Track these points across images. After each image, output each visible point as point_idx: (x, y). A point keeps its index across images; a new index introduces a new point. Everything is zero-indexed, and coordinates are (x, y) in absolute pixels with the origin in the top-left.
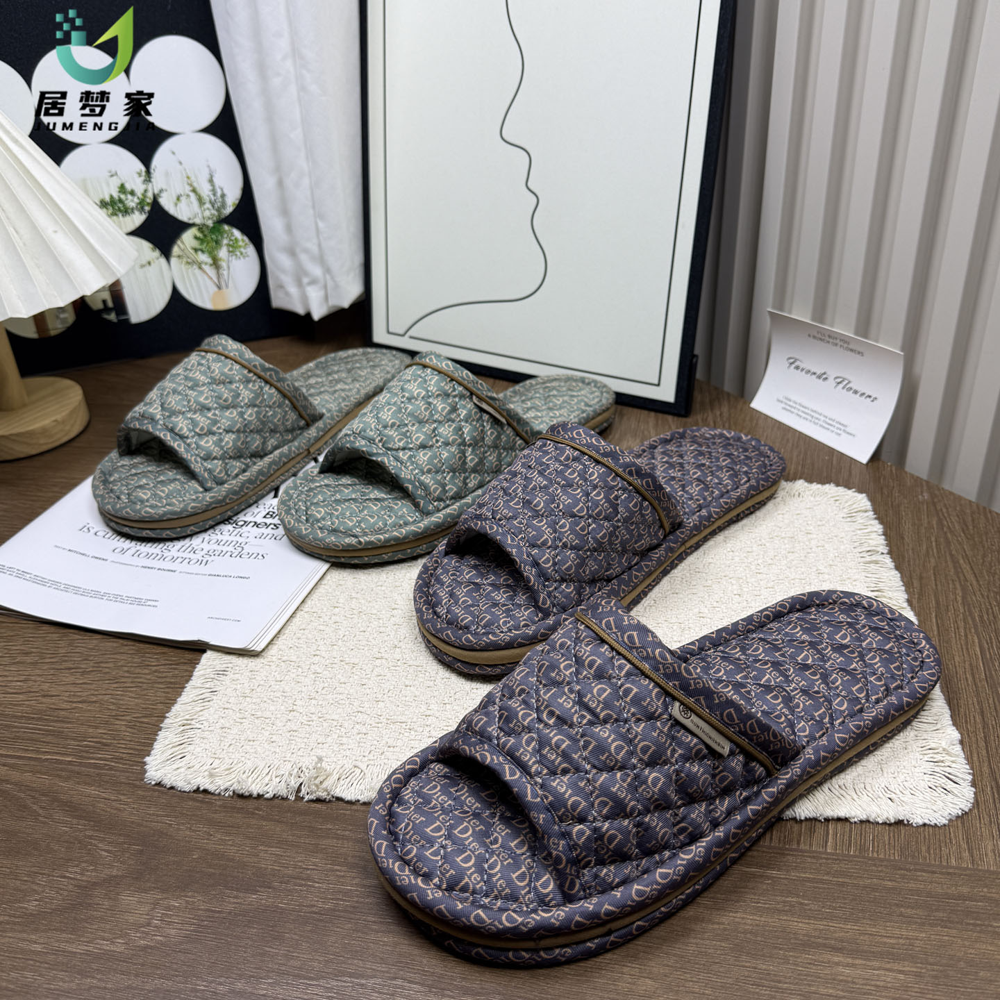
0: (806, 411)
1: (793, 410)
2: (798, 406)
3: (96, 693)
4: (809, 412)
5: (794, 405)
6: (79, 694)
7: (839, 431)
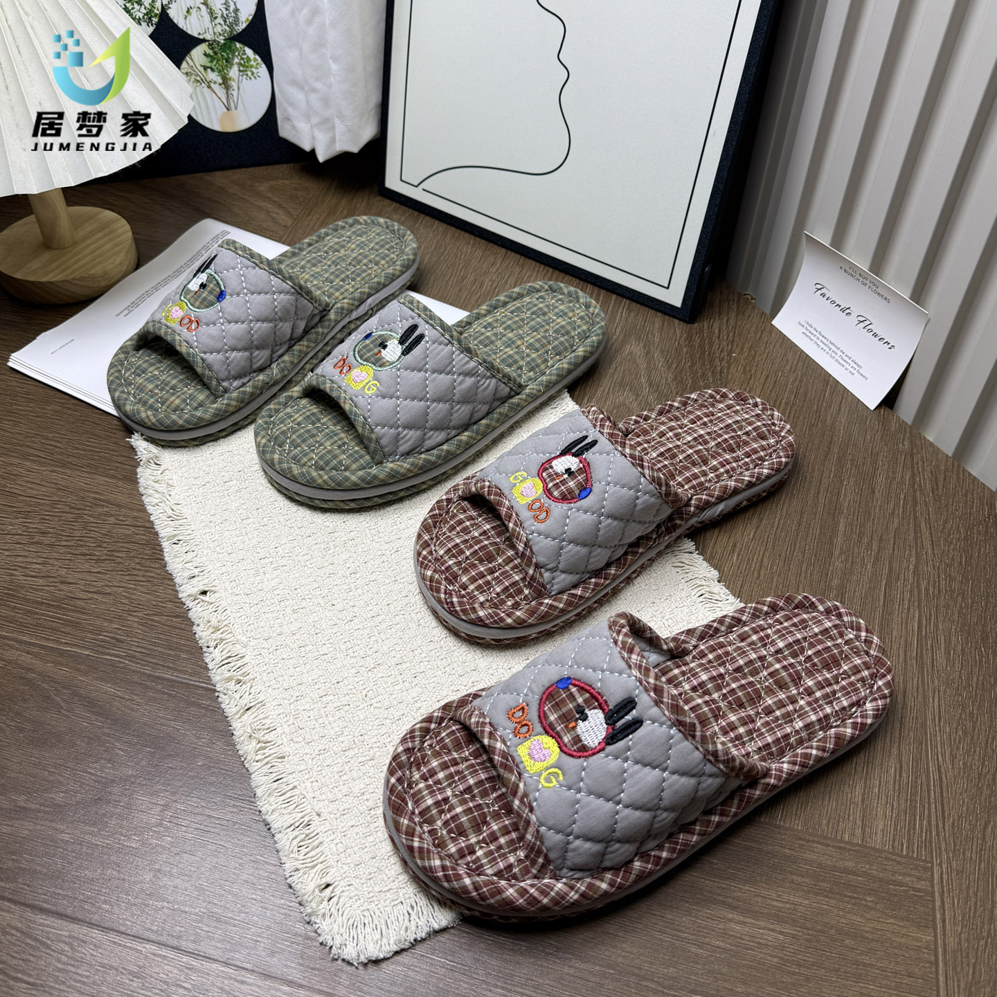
0: (825, 341)
1: (812, 337)
2: (817, 334)
3: (110, 584)
4: (827, 343)
5: (815, 333)
6: (94, 583)
7: (852, 370)
